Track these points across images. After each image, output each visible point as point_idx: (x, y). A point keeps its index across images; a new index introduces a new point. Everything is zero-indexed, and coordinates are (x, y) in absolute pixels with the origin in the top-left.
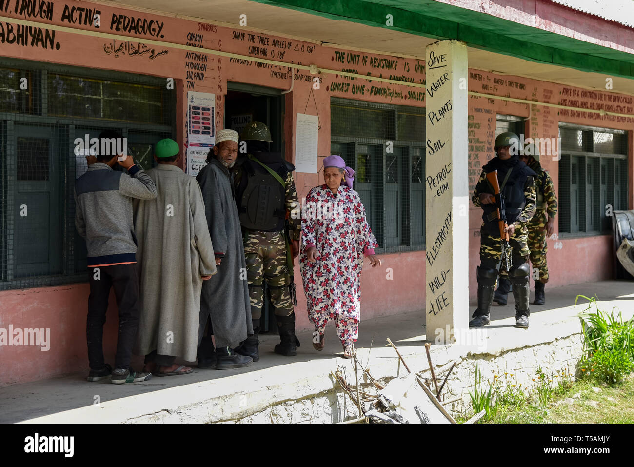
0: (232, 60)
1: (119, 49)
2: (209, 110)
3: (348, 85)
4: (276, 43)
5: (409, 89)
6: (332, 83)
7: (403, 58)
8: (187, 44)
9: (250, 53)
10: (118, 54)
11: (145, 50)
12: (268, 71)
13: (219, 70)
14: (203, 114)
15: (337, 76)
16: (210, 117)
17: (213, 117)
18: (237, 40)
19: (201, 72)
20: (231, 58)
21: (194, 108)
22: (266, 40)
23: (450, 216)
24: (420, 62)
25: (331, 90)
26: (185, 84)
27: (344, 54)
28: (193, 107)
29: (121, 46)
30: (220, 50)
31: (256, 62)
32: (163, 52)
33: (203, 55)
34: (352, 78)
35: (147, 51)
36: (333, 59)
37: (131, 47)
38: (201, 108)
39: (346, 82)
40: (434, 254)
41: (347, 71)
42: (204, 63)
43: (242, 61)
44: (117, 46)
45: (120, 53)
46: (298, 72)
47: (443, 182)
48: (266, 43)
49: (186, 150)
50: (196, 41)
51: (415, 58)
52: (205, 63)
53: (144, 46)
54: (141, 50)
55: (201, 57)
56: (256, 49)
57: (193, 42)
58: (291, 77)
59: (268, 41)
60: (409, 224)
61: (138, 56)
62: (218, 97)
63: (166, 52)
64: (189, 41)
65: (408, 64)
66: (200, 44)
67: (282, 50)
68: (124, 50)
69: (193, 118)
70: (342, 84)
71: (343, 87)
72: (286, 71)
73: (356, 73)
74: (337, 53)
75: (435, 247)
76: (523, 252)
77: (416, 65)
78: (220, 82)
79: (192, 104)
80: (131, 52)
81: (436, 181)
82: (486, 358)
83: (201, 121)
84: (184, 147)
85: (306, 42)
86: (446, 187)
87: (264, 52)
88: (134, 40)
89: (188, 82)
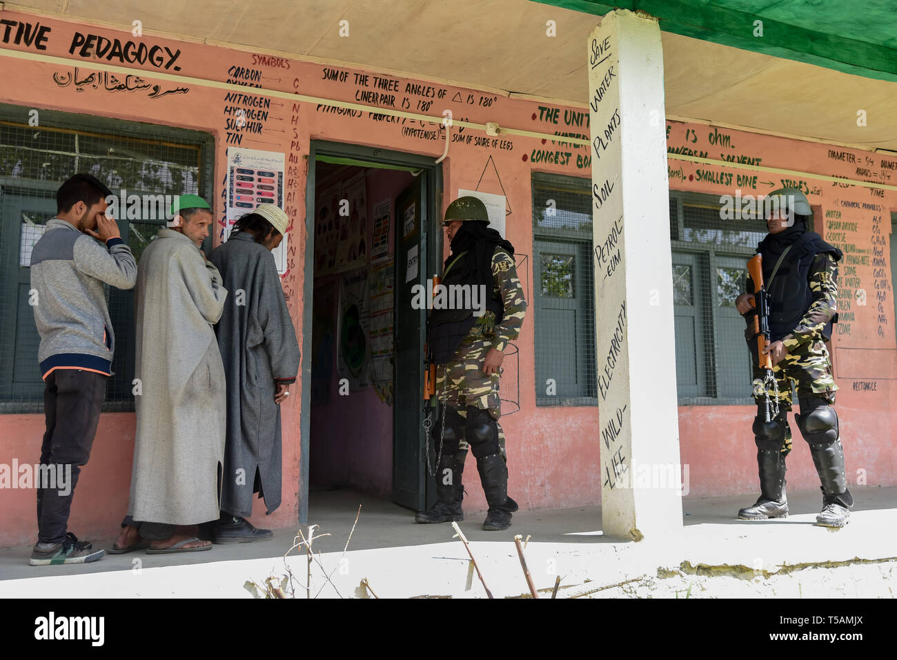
0: (321, 108)
1: (86, 81)
2: (272, 175)
3: (568, 155)
4: (413, 88)
5: (697, 167)
6: (534, 151)
7: (683, 123)
8: (229, 81)
9: (358, 100)
10: (82, 87)
11: (141, 84)
12: (399, 127)
13: (294, 120)
14: (260, 180)
15: (544, 141)
16: (275, 185)
17: (280, 186)
18: (331, 81)
19: (256, 121)
20: (319, 106)
21: (241, 171)
22: (393, 83)
23: (624, 308)
24: (718, 129)
25: (533, 160)
26: (222, 136)
27: (558, 111)
28: (238, 169)
29: (91, 76)
30: (296, 93)
31: (371, 113)
32: (177, 90)
33: (262, 99)
34: (576, 146)
35: (144, 86)
36: (534, 117)
37: (110, 79)
38: (256, 173)
39: (563, 149)
40: (607, 379)
41: (565, 135)
42: (262, 109)
43: (342, 111)
44: (82, 76)
45: (84, 86)
46: (460, 131)
47: (614, 252)
48: (392, 88)
49: (223, 230)
50: (246, 78)
51: (707, 123)
52: (265, 110)
53: (138, 79)
54: (132, 85)
55: (258, 100)
56: (372, 95)
57: (240, 79)
58: (444, 138)
59: (396, 86)
60: (714, 365)
61: (125, 93)
62: (292, 158)
63: (185, 90)
64: (232, 78)
65: (693, 131)
66: (255, 82)
67: (427, 100)
68: (96, 82)
69: (239, 185)
70: (554, 154)
71: (556, 157)
72: (437, 128)
73: (583, 139)
74: (542, 109)
75: (608, 366)
76: (817, 386)
77: (711, 135)
78: (295, 138)
79: (236, 166)
80: (110, 86)
81: (605, 251)
82: (741, 575)
83: (255, 190)
84: (219, 225)
85: (478, 91)
86: (617, 259)
87: (389, 101)
88: (118, 70)
89: (229, 134)
